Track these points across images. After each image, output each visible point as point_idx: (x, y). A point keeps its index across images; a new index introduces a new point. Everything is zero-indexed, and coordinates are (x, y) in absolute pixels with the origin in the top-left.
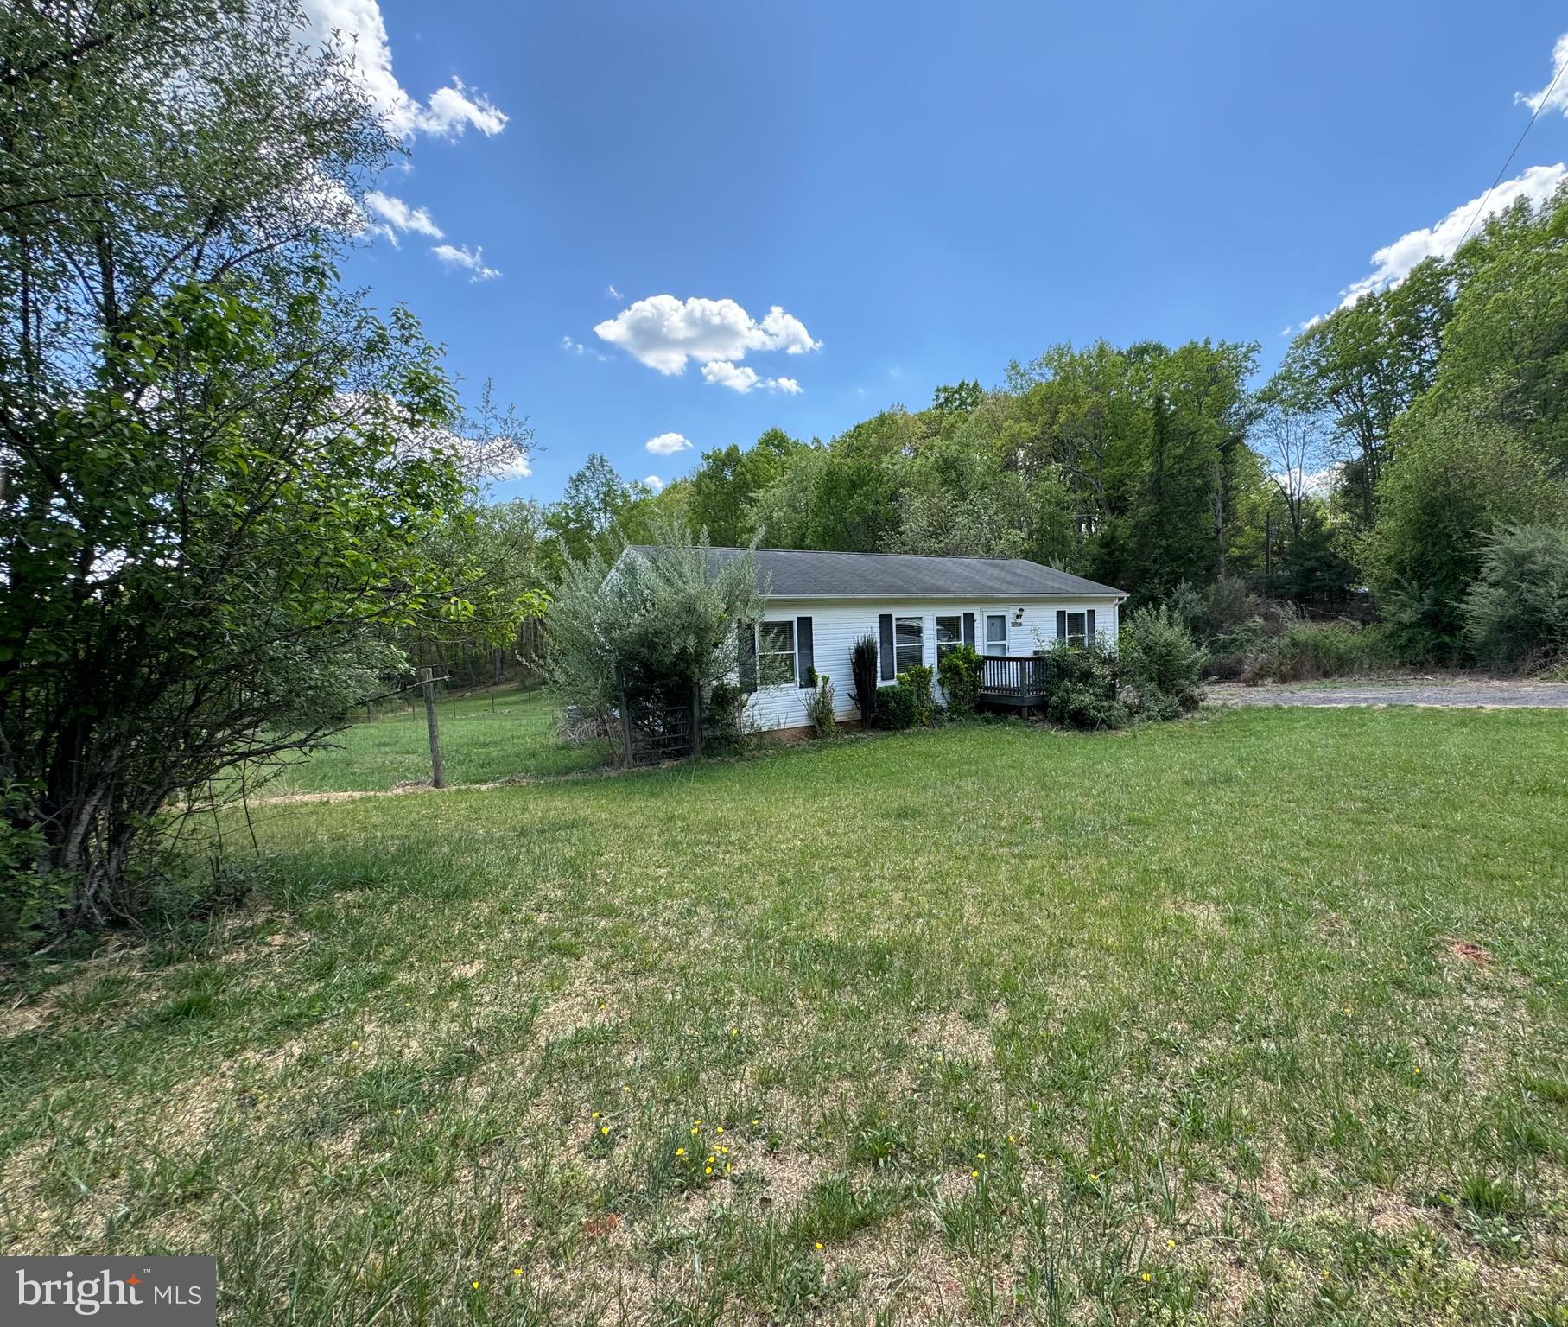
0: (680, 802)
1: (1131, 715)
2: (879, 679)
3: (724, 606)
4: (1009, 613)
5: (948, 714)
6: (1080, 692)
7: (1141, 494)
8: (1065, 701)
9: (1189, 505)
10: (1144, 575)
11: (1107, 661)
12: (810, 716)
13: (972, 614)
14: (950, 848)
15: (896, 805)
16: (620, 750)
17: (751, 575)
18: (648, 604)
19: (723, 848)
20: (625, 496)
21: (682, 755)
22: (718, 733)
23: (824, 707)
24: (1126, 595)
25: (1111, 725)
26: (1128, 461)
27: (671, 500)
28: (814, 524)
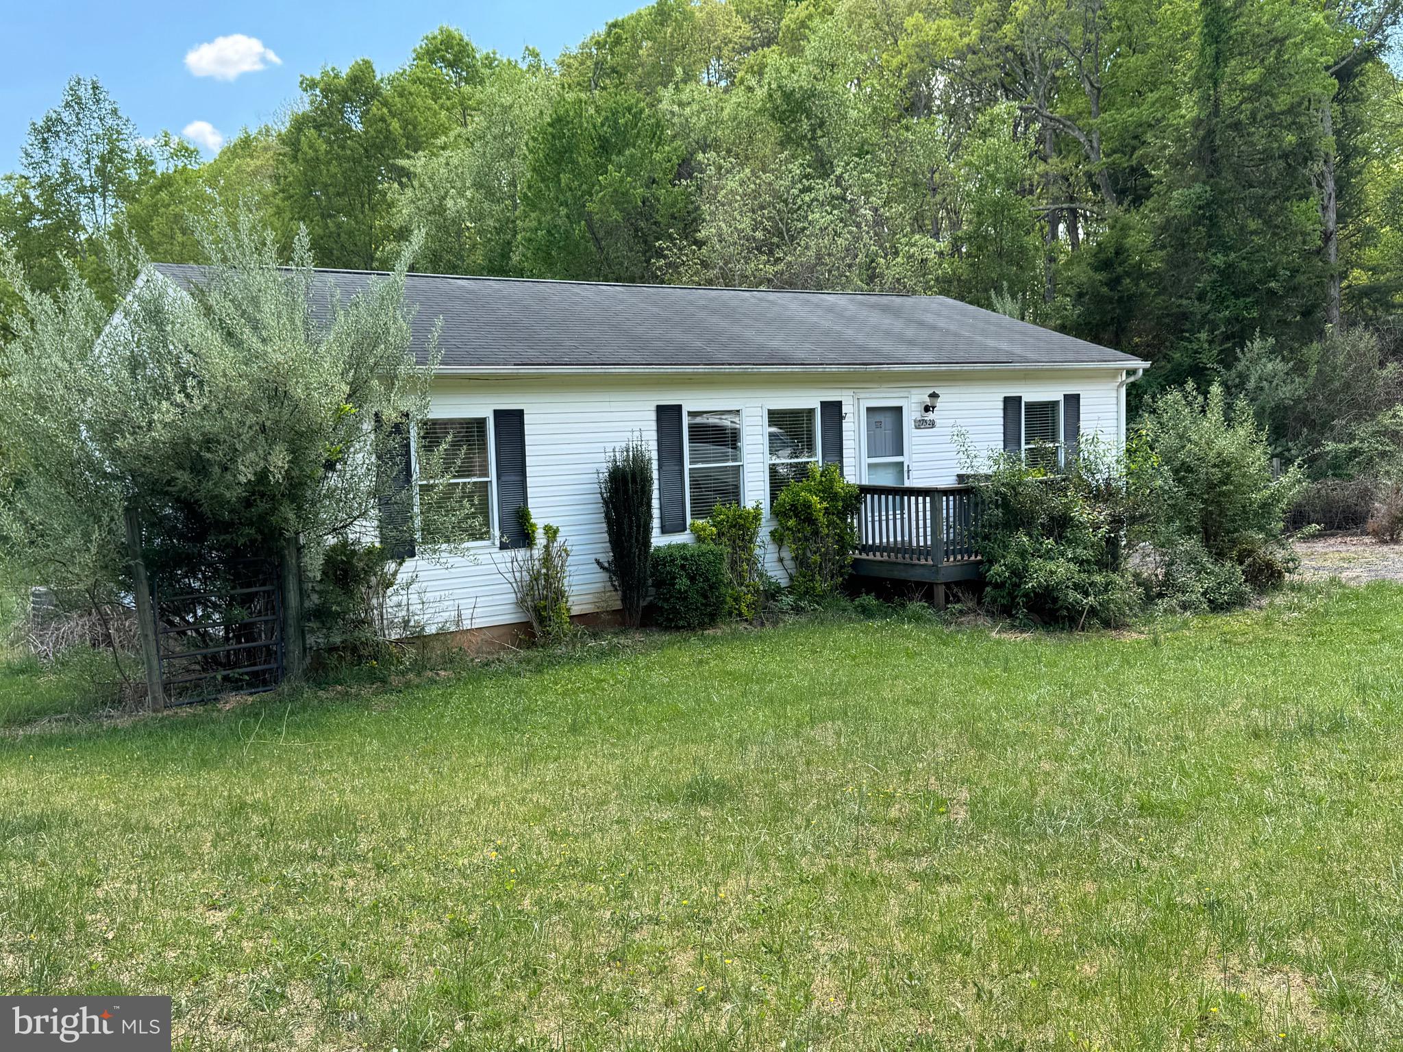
0: (258, 778)
1: (1150, 599)
2: (656, 532)
3: (347, 389)
4: (911, 402)
5: (790, 599)
6: (1048, 556)
7: (1175, 163)
8: (1019, 574)
9: (1268, 183)
10: (1179, 325)
11: (1103, 495)
12: (520, 603)
13: (839, 405)
14: (789, 861)
15: (686, 777)
16: (138, 674)
17: (400, 327)
18: (190, 382)
19: (342, 867)
20: (143, 161)
21: (265, 683)
22: (337, 640)
23: (548, 585)
24: (1141, 365)
25: (1109, 621)
26: (1152, 97)
27: (239, 170)
28: (527, 224)
